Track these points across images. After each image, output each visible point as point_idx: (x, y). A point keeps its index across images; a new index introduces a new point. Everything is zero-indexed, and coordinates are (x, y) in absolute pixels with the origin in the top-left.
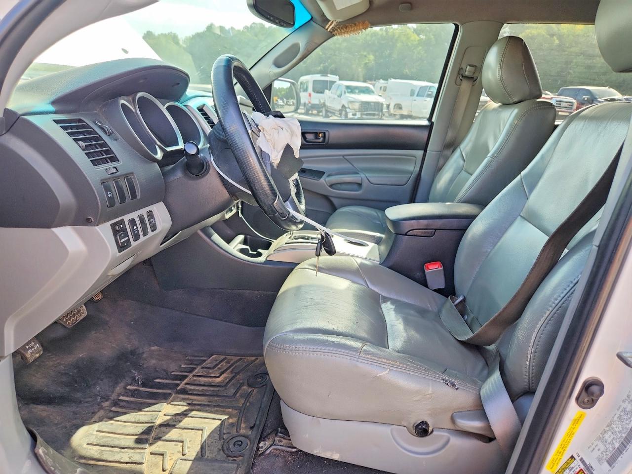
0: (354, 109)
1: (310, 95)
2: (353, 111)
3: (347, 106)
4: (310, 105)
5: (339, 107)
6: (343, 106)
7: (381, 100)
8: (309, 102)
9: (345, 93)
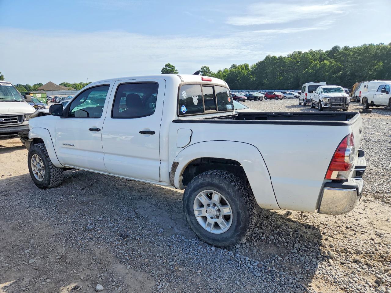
0: (326, 102)
1: (306, 94)
2: (325, 103)
3: (321, 100)
4: (306, 100)
5: (318, 101)
6: (320, 100)
7: (346, 95)
8: (306, 99)
9: (322, 92)
